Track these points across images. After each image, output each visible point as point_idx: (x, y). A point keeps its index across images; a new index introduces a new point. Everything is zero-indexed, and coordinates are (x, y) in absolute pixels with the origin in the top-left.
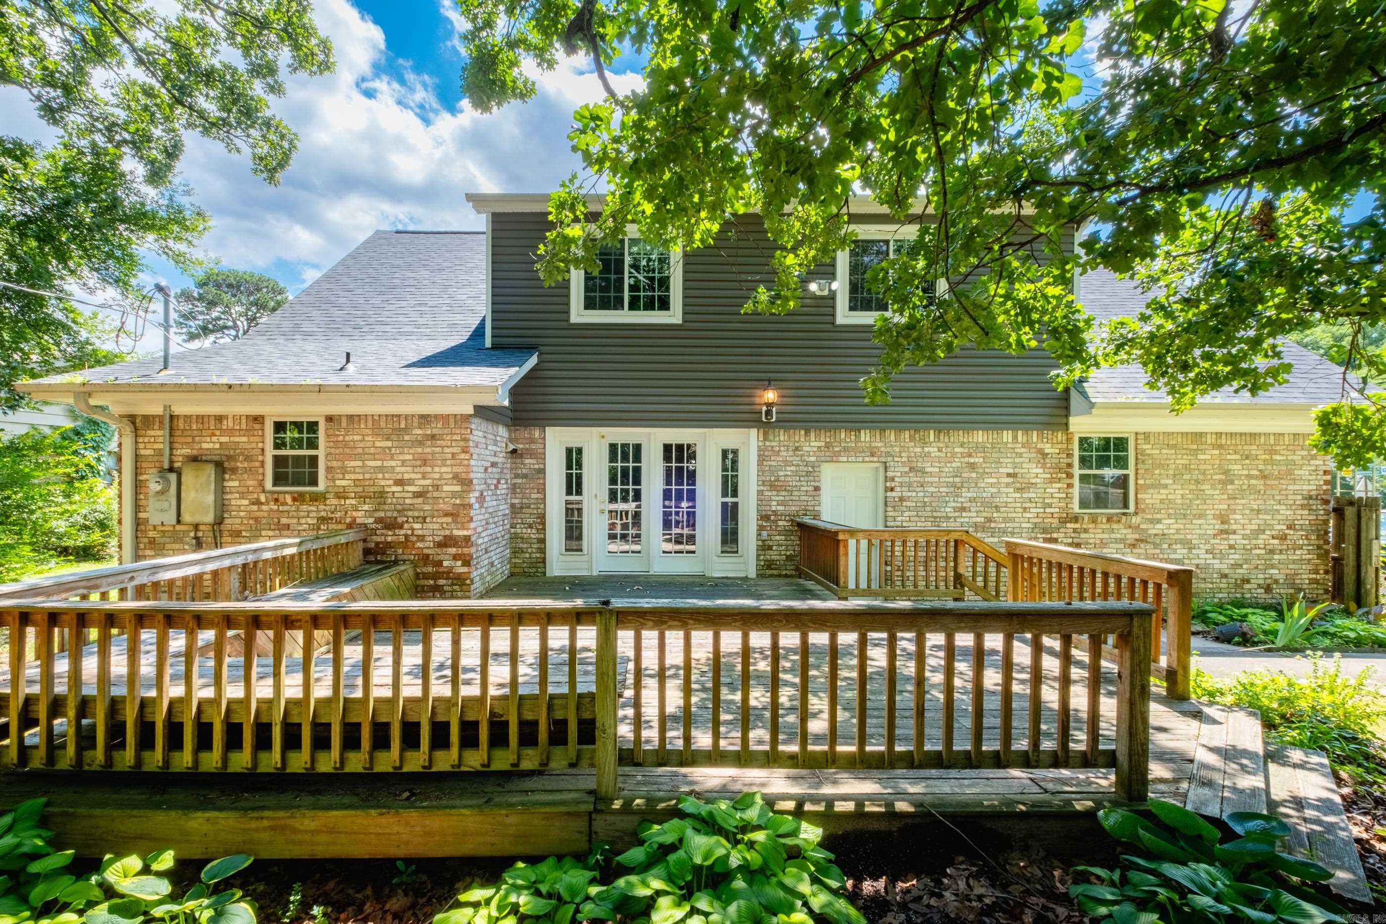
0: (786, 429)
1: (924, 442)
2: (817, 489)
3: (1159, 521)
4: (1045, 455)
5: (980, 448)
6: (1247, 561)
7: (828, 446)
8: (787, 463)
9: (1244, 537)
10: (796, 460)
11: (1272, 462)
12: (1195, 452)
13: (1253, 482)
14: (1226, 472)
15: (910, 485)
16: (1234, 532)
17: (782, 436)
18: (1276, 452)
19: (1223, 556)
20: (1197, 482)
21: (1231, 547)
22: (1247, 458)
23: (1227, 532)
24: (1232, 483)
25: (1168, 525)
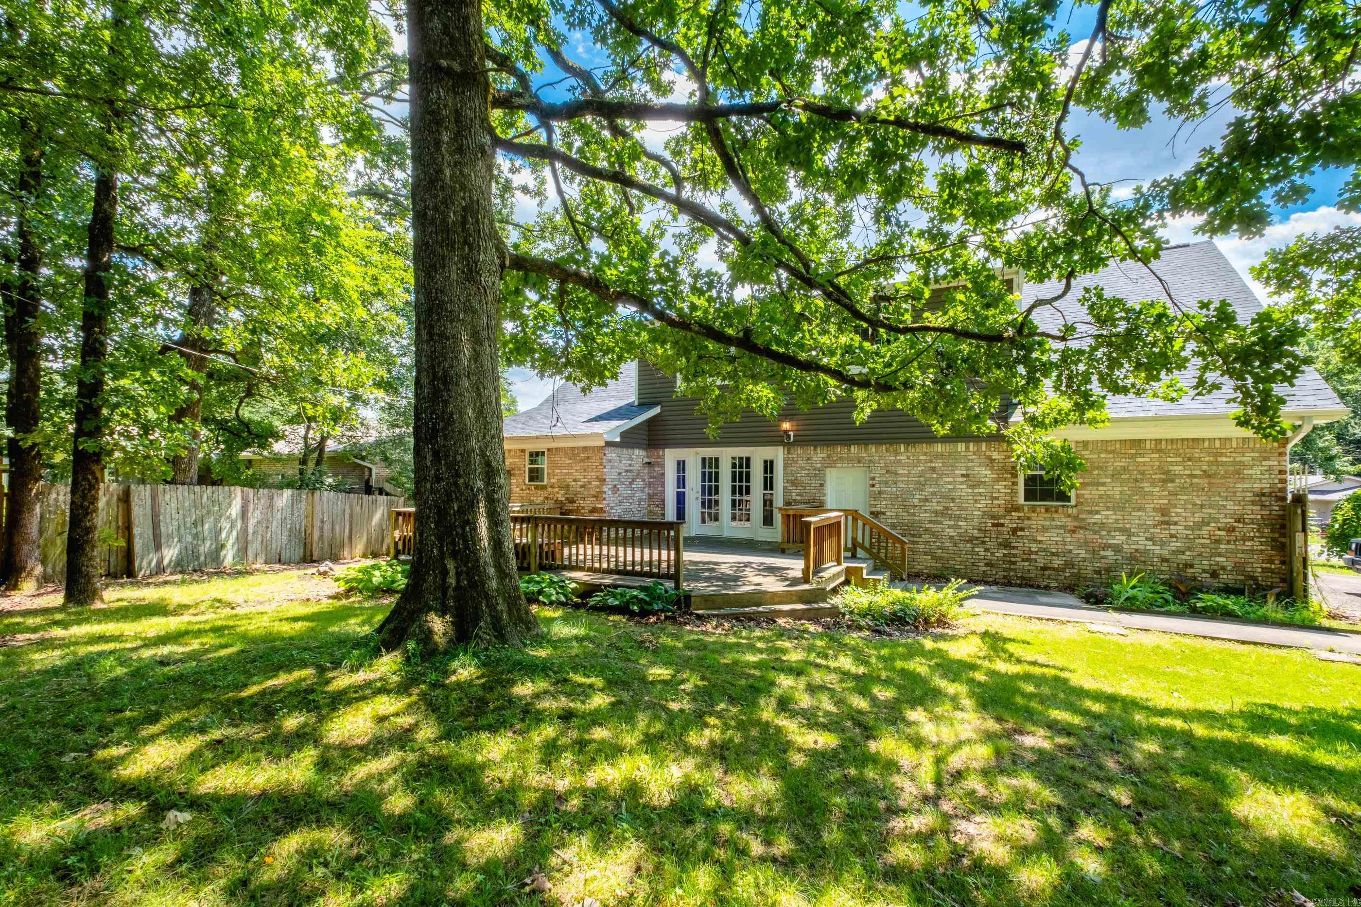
0: (802, 446)
1: (897, 453)
2: (822, 485)
3: (1097, 512)
4: (992, 460)
5: (940, 456)
6: (1189, 549)
7: (829, 456)
8: (802, 468)
9: (1186, 528)
10: (808, 466)
11: (1217, 463)
12: (1133, 457)
13: (1195, 480)
14: (1167, 472)
15: (886, 483)
16: (1176, 523)
17: (799, 451)
18: (1222, 454)
19: (1163, 544)
20: (1136, 480)
21: (1172, 536)
22: (1189, 459)
23: (1167, 523)
24: (1173, 481)
25: (1106, 516)
